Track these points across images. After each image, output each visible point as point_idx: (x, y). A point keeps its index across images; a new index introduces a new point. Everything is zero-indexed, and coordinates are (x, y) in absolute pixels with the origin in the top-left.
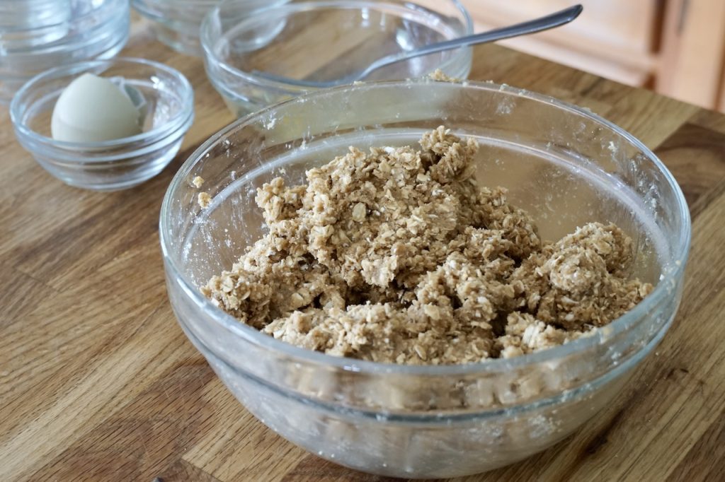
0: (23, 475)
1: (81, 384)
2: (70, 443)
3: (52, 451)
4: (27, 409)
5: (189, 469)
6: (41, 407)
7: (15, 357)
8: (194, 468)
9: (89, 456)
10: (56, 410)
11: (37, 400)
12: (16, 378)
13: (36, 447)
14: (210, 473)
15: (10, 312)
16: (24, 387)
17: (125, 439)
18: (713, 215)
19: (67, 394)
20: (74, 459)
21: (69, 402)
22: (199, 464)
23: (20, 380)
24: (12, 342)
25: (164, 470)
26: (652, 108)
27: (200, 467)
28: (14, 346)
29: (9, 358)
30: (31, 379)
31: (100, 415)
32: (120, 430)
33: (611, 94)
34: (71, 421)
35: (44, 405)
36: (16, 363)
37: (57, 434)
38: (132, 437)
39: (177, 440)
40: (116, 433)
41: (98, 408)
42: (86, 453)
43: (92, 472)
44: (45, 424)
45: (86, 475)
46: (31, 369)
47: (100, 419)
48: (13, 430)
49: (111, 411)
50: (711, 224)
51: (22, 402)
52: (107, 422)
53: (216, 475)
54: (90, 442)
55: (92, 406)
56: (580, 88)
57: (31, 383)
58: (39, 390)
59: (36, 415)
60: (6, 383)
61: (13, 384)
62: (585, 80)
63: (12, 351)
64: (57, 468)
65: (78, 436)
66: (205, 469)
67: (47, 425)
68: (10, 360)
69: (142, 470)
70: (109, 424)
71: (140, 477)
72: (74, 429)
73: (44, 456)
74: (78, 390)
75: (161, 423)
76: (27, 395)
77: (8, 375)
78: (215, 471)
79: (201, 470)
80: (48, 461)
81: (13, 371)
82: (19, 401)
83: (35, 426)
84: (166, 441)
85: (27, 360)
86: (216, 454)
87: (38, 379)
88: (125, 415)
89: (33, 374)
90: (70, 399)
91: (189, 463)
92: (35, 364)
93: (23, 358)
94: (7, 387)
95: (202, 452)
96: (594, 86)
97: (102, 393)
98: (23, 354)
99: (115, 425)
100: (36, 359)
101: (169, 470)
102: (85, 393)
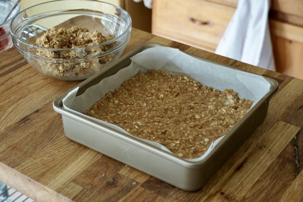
0: (72, 178)
2: (84, 169)
3: (79, 171)
4: (70, 160)
5: (121, 175)
6: (74, 159)
7: (64, 145)
8: (122, 175)
9: (91, 172)
10: (79, 160)
11: (73, 157)
12: (65, 151)
13: (75, 170)
14: (127, 176)
15: (60, 132)
16: (68, 154)
17: (100, 168)
19: (81, 155)
20: (87, 173)
22: (124, 174)
23: (67, 151)
27: (124, 175)
28: (63, 142)
30: (70, 151)
32: (99, 165)
33: (239, 65)
34: (84, 163)
36: (64, 147)
37: (80, 166)
38: (103, 167)
39: (116, 168)
40: (97, 166)
41: (92, 159)
42: (89, 172)
43: (92, 177)
44: (76, 164)
46: (69, 149)
47: (92, 162)
48: (67, 165)
51: (68, 158)
52: (95, 163)
53: (129, 177)
54: (91, 168)
55: (89, 159)
56: (230, 64)
57: (69, 152)
58: (72, 154)
59: (73, 161)
60: (63, 152)
61: (65, 153)
62: (231, 61)
64: (82, 176)
65: (86, 167)
66: (125, 175)
67: (77, 164)
68: (62, 146)
73: (78, 173)
74: (85, 154)
76: (69, 156)
77: (63, 150)
78: (129, 176)
80: (79, 174)
81: (64, 149)
83: (73, 164)
84: (113, 168)
85: (68, 146)
86: (128, 171)
87: (72, 151)
88: (100, 161)
89: (70, 150)
90: (83, 157)
91: (121, 174)
92: (70, 147)
93: (66, 145)
94: (63, 154)
95: (124, 171)
96: (234, 63)
97: (92, 155)
98: (66, 144)
99: (97, 164)
100: (70, 146)
101: (115, 176)
102: (87, 155)
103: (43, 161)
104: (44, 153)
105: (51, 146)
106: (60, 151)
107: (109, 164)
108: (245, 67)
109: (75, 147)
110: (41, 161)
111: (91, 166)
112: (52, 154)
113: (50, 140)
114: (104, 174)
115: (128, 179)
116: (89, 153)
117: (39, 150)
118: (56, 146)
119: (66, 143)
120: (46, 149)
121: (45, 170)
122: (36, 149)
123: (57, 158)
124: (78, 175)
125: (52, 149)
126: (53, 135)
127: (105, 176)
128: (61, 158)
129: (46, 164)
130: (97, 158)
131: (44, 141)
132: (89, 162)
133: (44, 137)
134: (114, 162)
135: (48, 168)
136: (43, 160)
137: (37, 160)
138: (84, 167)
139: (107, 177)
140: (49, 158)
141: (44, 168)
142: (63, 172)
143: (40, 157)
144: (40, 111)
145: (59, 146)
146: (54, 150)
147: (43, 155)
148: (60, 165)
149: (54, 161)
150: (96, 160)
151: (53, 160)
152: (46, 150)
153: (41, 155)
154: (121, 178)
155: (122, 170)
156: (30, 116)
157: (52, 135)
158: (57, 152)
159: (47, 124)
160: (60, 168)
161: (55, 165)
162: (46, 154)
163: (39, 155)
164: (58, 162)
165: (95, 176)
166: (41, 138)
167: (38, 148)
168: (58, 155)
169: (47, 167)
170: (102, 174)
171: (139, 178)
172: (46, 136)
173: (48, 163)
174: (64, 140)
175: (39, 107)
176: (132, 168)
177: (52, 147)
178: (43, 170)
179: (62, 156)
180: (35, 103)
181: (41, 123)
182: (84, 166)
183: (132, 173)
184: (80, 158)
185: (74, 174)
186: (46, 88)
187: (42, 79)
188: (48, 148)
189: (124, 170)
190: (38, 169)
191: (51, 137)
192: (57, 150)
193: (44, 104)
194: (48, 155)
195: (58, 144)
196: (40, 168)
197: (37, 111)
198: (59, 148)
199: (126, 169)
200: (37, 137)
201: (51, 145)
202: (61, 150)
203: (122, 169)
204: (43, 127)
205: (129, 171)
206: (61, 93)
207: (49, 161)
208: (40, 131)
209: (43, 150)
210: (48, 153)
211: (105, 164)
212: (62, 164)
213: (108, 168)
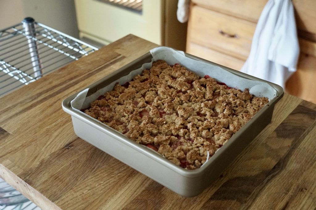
1: (125, 187)
2: (123, 207)
4: (110, 194)
10: (119, 195)
11: (113, 191)
12: (105, 184)
13: (114, 207)
15: (102, 162)
18: (310, 137)
19: (121, 190)
21: (122, 193)
23: (107, 185)
26: (288, 100)
28: (104, 173)
29: (103, 177)
31: (132, 198)
32: (138, 203)
34: (123, 200)
35: (114, 193)
36: (105, 179)
37: (119, 203)
38: (142, 205)
39: (155, 207)
40: (136, 204)
41: (131, 195)
46: (110, 181)
47: (132, 199)
48: (106, 201)
49: (135, 196)
50: (310, 139)
52: (134, 200)
54: (130, 206)
55: (129, 194)
57: (110, 186)
58: (113, 188)
59: (113, 196)
60: (103, 185)
61: (105, 186)
63: (103, 175)
65: (126, 204)
67: (116, 200)
70: (135, 200)
72: (124, 202)
74: (124, 188)
75: (150, 201)
76: (109, 190)
81: (104, 182)
82: (107, 192)
83: (113, 200)
84: (152, 207)
87: (112, 185)
88: (139, 198)
89: (110, 183)
92: (111, 179)
93: (107, 177)
94: (103, 187)
97: (131, 190)
98: (107, 176)
100: (111, 178)
102: (126, 190)
103: (83, 195)
104: (85, 186)
105: (92, 178)
106: (100, 184)
110: (81, 195)
112: (92, 186)
113: (92, 171)
116: (129, 187)
117: (80, 181)
118: (97, 177)
119: (106, 174)
120: (87, 180)
122: (77, 180)
123: (97, 192)
125: (93, 181)
126: (95, 165)
128: (102, 192)
129: (86, 198)
130: (137, 194)
131: (85, 171)
132: (129, 199)
133: (86, 166)
135: (87, 204)
136: (83, 193)
137: (78, 193)
138: (123, 205)
140: (89, 191)
141: (83, 204)
143: (80, 190)
145: (99, 178)
146: (95, 182)
147: (84, 188)
148: (100, 200)
149: (94, 196)
151: (93, 194)
152: (87, 182)
153: (82, 187)
156: (74, 142)
158: (97, 184)
159: (89, 152)
160: (100, 204)
161: (95, 200)
162: (86, 187)
163: (79, 187)
164: (97, 197)
167: (79, 180)
168: (98, 188)
169: (86, 202)
172: (88, 165)
173: (88, 197)
177: (93, 178)
178: (83, 205)
181: (84, 151)
184: (120, 193)
188: (88, 180)
190: (77, 205)
191: (93, 167)
192: (98, 183)
194: (88, 188)
195: (99, 176)
196: (80, 204)
198: (99, 180)
200: (79, 166)
201: (92, 176)
202: (102, 182)
204: (86, 155)
207: (89, 195)
208: (82, 159)
209: (84, 181)
210: (89, 186)
211: (144, 201)
212: (102, 199)
213: (147, 207)
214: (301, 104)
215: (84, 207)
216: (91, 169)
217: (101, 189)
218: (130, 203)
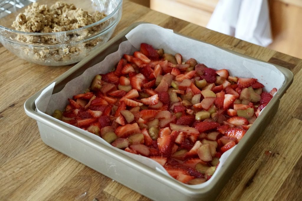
0: (47, 198)
1: (65, 162)
2: (63, 185)
3: (57, 188)
4: (46, 172)
5: (106, 194)
6: (51, 171)
8: (108, 194)
9: (70, 190)
10: (57, 172)
11: (50, 168)
12: (41, 160)
13: (51, 187)
14: (114, 196)
15: (37, 134)
16: (45, 163)
17: (82, 183)
19: (60, 166)
20: (65, 191)
21: (61, 169)
22: (110, 193)
23: (43, 161)
24: (39, 146)
25: (97, 195)
26: (259, 52)
28: (40, 147)
29: (39, 152)
30: (47, 160)
31: (73, 174)
32: (80, 180)
33: (245, 46)
35: (52, 170)
36: (41, 154)
37: (58, 182)
38: (85, 183)
39: (101, 183)
40: (79, 181)
41: (73, 171)
42: (69, 189)
43: (72, 196)
44: (53, 178)
45: (70, 198)
46: (46, 156)
47: (73, 175)
48: (42, 180)
49: (76, 172)
51: (44, 169)
52: (75, 176)
53: (116, 197)
54: (70, 184)
55: (70, 170)
56: (233, 44)
58: (50, 164)
59: (50, 174)
60: (38, 162)
61: (40, 162)
62: (235, 41)
63: (39, 149)
64: (59, 195)
65: (65, 182)
66: (112, 194)
67: (54, 178)
68: (39, 153)
69: (89, 195)
70: (76, 177)
71: (89, 198)
72: (64, 180)
73: (54, 191)
74: (64, 164)
76: (46, 166)
77: (39, 159)
78: (115, 195)
79: (110, 195)
80: (55, 192)
81: (40, 157)
82: (43, 169)
83: (50, 179)
84: (97, 184)
85: (45, 153)
86: (115, 189)
87: (49, 160)
88: (82, 174)
89: (47, 158)
90: (62, 168)
91: (106, 192)
92: (48, 154)
93: (43, 152)
94: (39, 164)
95: (110, 188)
96: (239, 43)
97: (73, 165)
98: (43, 150)
99: (79, 178)
100: (48, 152)
101: (99, 195)
102: (67, 165)
103: (13, 174)
104: (16, 163)
105: (25, 153)
106: (35, 160)
107: (93, 178)
108: (250, 48)
109: (53, 154)
110: (11, 174)
111: (70, 180)
112: (25, 163)
113: (25, 145)
114: (86, 193)
115: (115, 199)
116: (70, 162)
117: (10, 158)
118: (31, 152)
120: (19, 156)
121: (15, 187)
122: (7, 157)
123: (30, 170)
124: (55, 194)
125: (26, 158)
126: (29, 138)
127: (87, 195)
128: (36, 169)
129: (17, 178)
130: (79, 169)
131: (17, 146)
132: (69, 176)
133: (18, 140)
134: (99, 175)
135: (18, 184)
136: (14, 172)
137: (7, 172)
138: (62, 183)
139: (89, 197)
140: (21, 170)
141: (13, 184)
142: (36, 189)
143: (10, 168)
144: (16, 105)
145: (34, 153)
146: (28, 158)
147: (15, 166)
148: (34, 179)
149: (27, 175)
150: (77, 171)
151: (26, 173)
152: (18, 158)
153: (13, 165)
154: (106, 198)
155: (108, 187)
156: (4, 112)
157: (27, 137)
158: (31, 161)
159: (22, 123)
160: (34, 184)
161: (28, 180)
162: (17, 164)
163: (9, 165)
164: (31, 176)
165: (76, 196)
166: (14, 141)
167: (9, 156)
168: (33, 165)
169: (17, 182)
170: (84, 193)
171: (128, 198)
172: (20, 139)
173: (19, 177)
174: (42, 144)
175: (15, 100)
176: (119, 184)
177: (27, 154)
178: (13, 186)
179: (37, 166)
180: (11, 95)
181: (16, 122)
182: (63, 181)
183: (120, 191)
184: (59, 169)
185: (50, 192)
186: (25, 75)
187: (22, 64)
188: (21, 156)
189: (110, 186)
190: (6, 186)
191: (26, 141)
192: (32, 159)
193: (21, 96)
194: (20, 165)
195: (33, 151)
196: (9, 184)
197: (13, 105)
198: (34, 155)
199: (112, 186)
200: (10, 140)
201: (26, 152)
202: (37, 158)
203: (108, 185)
204: (18, 127)
205: (117, 188)
206: (43, 82)
207: (20, 174)
208: (13, 132)
209: (15, 158)
210: (21, 163)
211: (88, 178)
212: (37, 178)
213: (91, 183)
214: (274, 57)
215: (15, 188)
216: (24, 143)
217: (35, 166)
218: (70, 181)
